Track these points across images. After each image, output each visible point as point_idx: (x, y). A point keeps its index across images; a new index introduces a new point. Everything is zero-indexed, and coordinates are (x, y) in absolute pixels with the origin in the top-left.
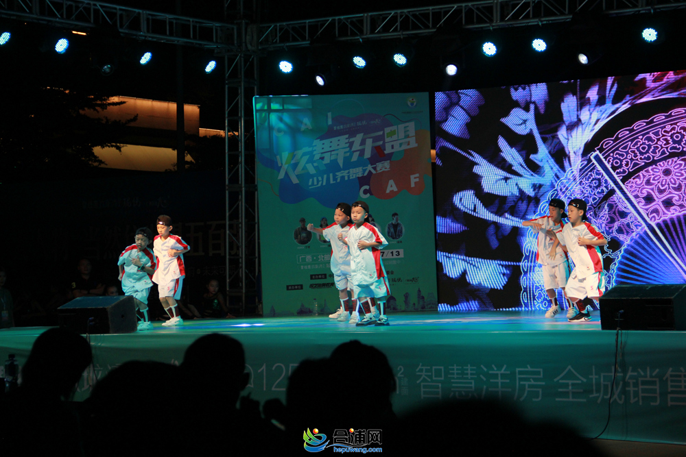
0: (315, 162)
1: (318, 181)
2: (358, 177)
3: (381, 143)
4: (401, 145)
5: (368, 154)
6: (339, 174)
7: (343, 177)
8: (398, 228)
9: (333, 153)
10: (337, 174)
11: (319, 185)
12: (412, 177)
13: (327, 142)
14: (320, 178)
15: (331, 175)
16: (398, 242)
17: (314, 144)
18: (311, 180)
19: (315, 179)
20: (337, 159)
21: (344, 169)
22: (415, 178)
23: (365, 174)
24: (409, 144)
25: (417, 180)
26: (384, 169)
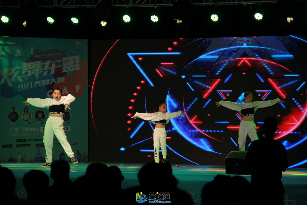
0: (22, 75)
1: (24, 86)
2: (47, 85)
3: (60, 66)
4: (71, 68)
5: (52, 72)
6: (36, 83)
7: (38, 85)
8: (68, 115)
9: (33, 70)
10: (35, 82)
11: (24, 88)
12: (77, 86)
13: (30, 64)
14: (25, 85)
15: (31, 83)
16: (68, 122)
17: (22, 65)
18: (19, 85)
19: (22, 84)
20: (35, 74)
21: (39, 80)
22: (79, 87)
23: (51, 83)
24: (76, 68)
25: (80, 88)
26: (61, 81)
